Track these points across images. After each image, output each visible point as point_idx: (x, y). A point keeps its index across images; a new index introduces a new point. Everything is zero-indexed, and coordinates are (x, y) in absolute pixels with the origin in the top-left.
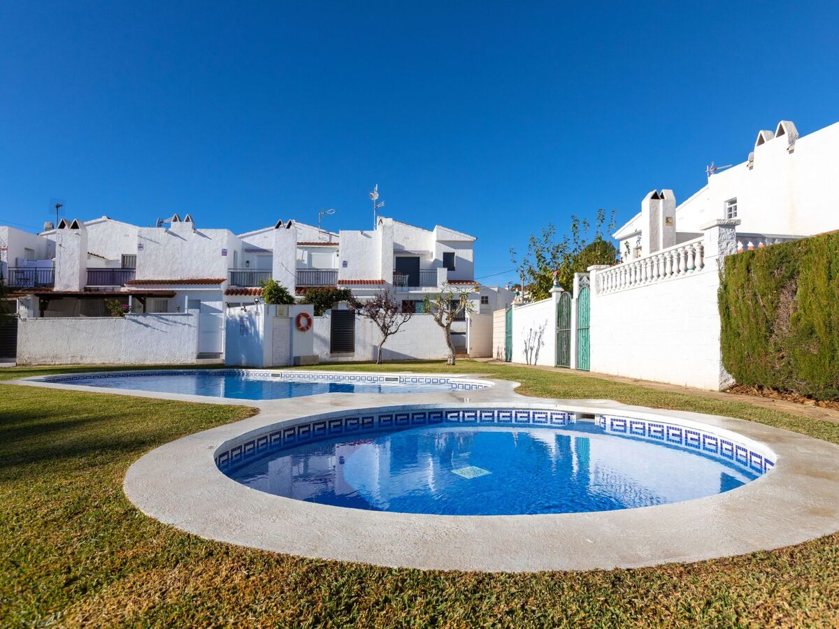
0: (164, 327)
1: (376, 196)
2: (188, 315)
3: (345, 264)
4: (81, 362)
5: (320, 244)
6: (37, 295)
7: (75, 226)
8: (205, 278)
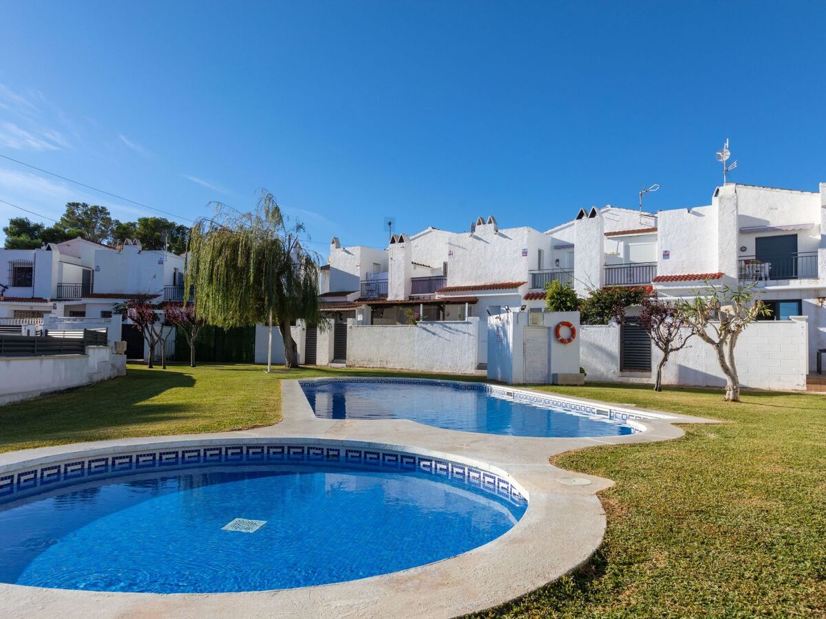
0: (447, 335)
1: (726, 155)
2: (468, 323)
3: (666, 255)
4: (386, 366)
5: (634, 232)
6: (369, 305)
7: (401, 240)
8: (507, 282)
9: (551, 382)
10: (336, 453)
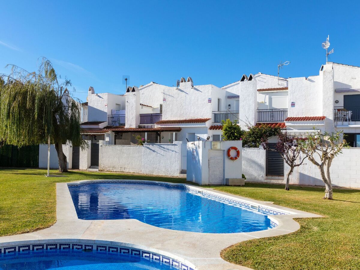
0: (162, 152)
1: (328, 45)
2: (175, 145)
3: (293, 105)
4: (124, 171)
5: (274, 89)
6: (113, 131)
7: (134, 90)
8: (199, 118)
9: (225, 184)
10: (90, 248)
